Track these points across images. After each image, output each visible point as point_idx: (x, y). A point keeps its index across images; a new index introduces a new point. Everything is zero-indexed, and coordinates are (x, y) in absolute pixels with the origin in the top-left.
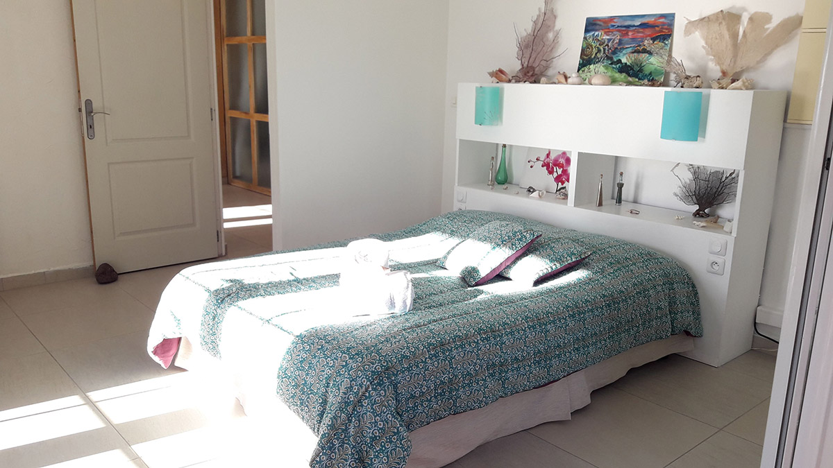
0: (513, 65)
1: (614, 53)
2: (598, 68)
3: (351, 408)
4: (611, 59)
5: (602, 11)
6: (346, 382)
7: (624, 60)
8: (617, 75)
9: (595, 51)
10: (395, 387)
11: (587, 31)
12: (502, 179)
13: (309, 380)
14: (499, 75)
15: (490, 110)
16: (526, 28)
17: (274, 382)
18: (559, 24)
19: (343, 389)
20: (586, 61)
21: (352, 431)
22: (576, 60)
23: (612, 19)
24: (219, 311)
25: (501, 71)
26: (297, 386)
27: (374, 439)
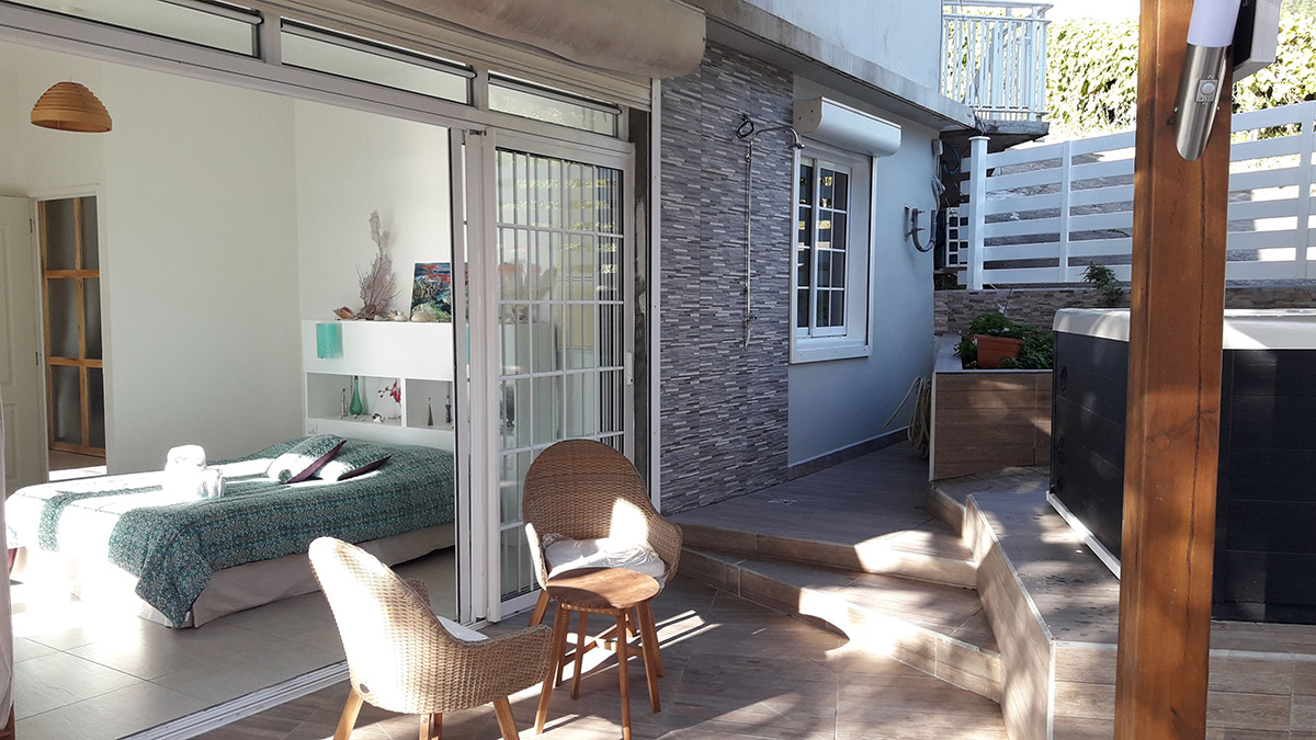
0: (356, 304)
1: (437, 294)
2: (426, 307)
3: (165, 550)
4: (435, 299)
5: (427, 260)
6: (161, 533)
7: (445, 301)
8: (440, 313)
9: (423, 292)
10: (199, 535)
11: (416, 275)
12: (357, 410)
13: (134, 539)
14: (344, 313)
15: (331, 343)
16: (367, 270)
17: (106, 548)
18: (394, 268)
19: (159, 538)
20: (417, 301)
21: (165, 564)
22: (410, 300)
23: (434, 265)
24: (57, 511)
25: (345, 309)
26: (124, 546)
27: (181, 568)
